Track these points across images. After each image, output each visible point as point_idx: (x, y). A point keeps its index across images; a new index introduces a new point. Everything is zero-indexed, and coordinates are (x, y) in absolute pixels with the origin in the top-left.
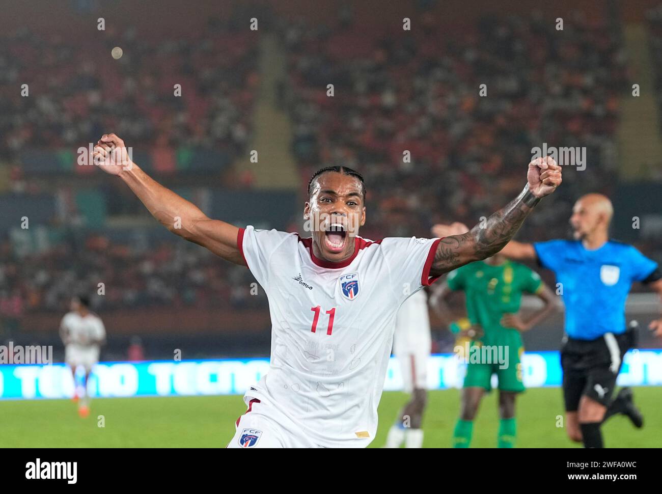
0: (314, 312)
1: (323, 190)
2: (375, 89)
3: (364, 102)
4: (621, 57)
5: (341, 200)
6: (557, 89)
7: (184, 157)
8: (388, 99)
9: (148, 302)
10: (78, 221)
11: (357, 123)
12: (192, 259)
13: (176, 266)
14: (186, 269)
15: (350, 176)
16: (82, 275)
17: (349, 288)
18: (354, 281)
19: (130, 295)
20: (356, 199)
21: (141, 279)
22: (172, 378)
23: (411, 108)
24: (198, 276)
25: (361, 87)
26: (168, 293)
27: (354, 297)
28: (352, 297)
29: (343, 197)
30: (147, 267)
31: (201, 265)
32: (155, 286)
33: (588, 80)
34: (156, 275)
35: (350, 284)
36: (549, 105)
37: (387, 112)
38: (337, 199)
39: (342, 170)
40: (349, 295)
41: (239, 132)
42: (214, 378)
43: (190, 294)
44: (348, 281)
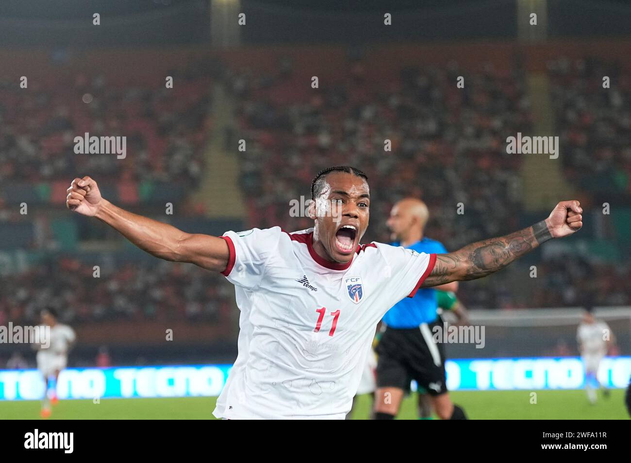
0: (319, 313)
1: (334, 190)
2: (312, 131)
3: (302, 142)
4: (525, 103)
5: (353, 201)
6: (469, 130)
7: (146, 189)
8: (324, 139)
9: (114, 316)
10: (53, 246)
11: (296, 160)
12: (152, 278)
13: (139, 285)
14: (147, 287)
15: (360, 177)
16: (57, 292)
17: (354, 291)
18: (358, 285)
19: (98, 310)
20: (367, 201)
21: (109, 296)
22: (135, 382)
23: (343, 147)
24: (158, 294)
25: (299, 129)
26: (131, 309)
27: (359, 301)
28: (357, 301)
29: (355, 198)
30: (113, 286)
31: (161, 283)
32: (121, 303)
33: (497, 123)
34: (121, 292)
35: (356, 287)
36: (462, 145)
37: (321, 151)
38: (349, 201)
39: (352, 171)
40: (355, 298)
41: (194, 168)
42: (171, 382)
43: (151, 309)
44: (353, 284)
